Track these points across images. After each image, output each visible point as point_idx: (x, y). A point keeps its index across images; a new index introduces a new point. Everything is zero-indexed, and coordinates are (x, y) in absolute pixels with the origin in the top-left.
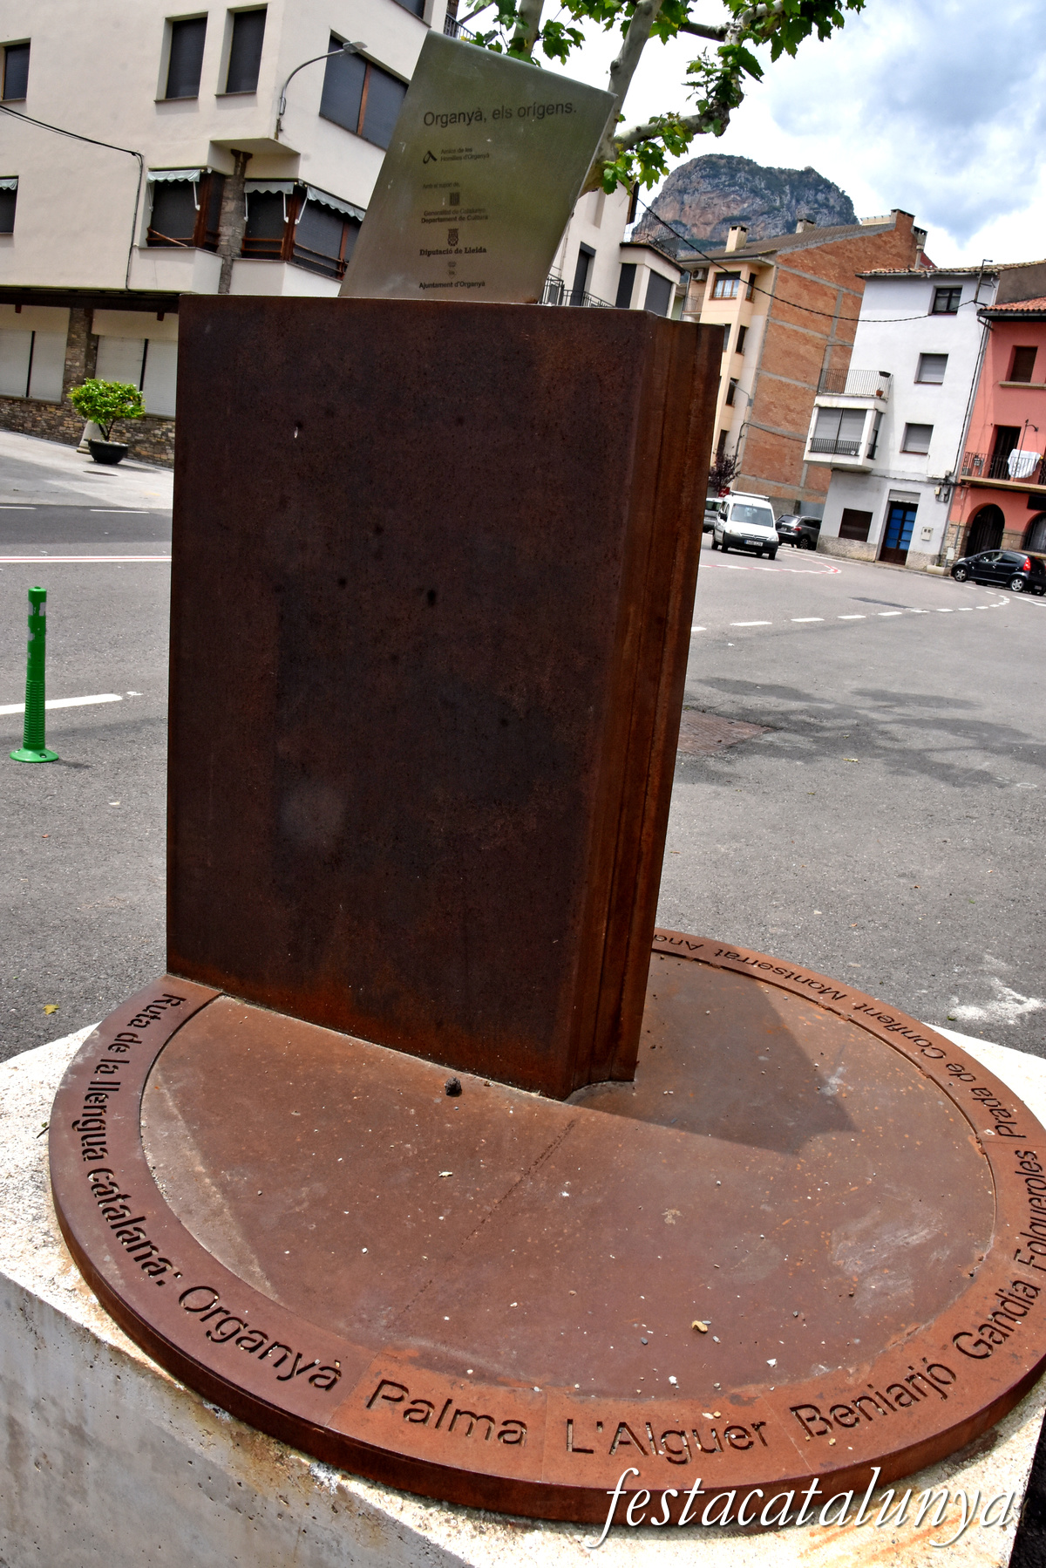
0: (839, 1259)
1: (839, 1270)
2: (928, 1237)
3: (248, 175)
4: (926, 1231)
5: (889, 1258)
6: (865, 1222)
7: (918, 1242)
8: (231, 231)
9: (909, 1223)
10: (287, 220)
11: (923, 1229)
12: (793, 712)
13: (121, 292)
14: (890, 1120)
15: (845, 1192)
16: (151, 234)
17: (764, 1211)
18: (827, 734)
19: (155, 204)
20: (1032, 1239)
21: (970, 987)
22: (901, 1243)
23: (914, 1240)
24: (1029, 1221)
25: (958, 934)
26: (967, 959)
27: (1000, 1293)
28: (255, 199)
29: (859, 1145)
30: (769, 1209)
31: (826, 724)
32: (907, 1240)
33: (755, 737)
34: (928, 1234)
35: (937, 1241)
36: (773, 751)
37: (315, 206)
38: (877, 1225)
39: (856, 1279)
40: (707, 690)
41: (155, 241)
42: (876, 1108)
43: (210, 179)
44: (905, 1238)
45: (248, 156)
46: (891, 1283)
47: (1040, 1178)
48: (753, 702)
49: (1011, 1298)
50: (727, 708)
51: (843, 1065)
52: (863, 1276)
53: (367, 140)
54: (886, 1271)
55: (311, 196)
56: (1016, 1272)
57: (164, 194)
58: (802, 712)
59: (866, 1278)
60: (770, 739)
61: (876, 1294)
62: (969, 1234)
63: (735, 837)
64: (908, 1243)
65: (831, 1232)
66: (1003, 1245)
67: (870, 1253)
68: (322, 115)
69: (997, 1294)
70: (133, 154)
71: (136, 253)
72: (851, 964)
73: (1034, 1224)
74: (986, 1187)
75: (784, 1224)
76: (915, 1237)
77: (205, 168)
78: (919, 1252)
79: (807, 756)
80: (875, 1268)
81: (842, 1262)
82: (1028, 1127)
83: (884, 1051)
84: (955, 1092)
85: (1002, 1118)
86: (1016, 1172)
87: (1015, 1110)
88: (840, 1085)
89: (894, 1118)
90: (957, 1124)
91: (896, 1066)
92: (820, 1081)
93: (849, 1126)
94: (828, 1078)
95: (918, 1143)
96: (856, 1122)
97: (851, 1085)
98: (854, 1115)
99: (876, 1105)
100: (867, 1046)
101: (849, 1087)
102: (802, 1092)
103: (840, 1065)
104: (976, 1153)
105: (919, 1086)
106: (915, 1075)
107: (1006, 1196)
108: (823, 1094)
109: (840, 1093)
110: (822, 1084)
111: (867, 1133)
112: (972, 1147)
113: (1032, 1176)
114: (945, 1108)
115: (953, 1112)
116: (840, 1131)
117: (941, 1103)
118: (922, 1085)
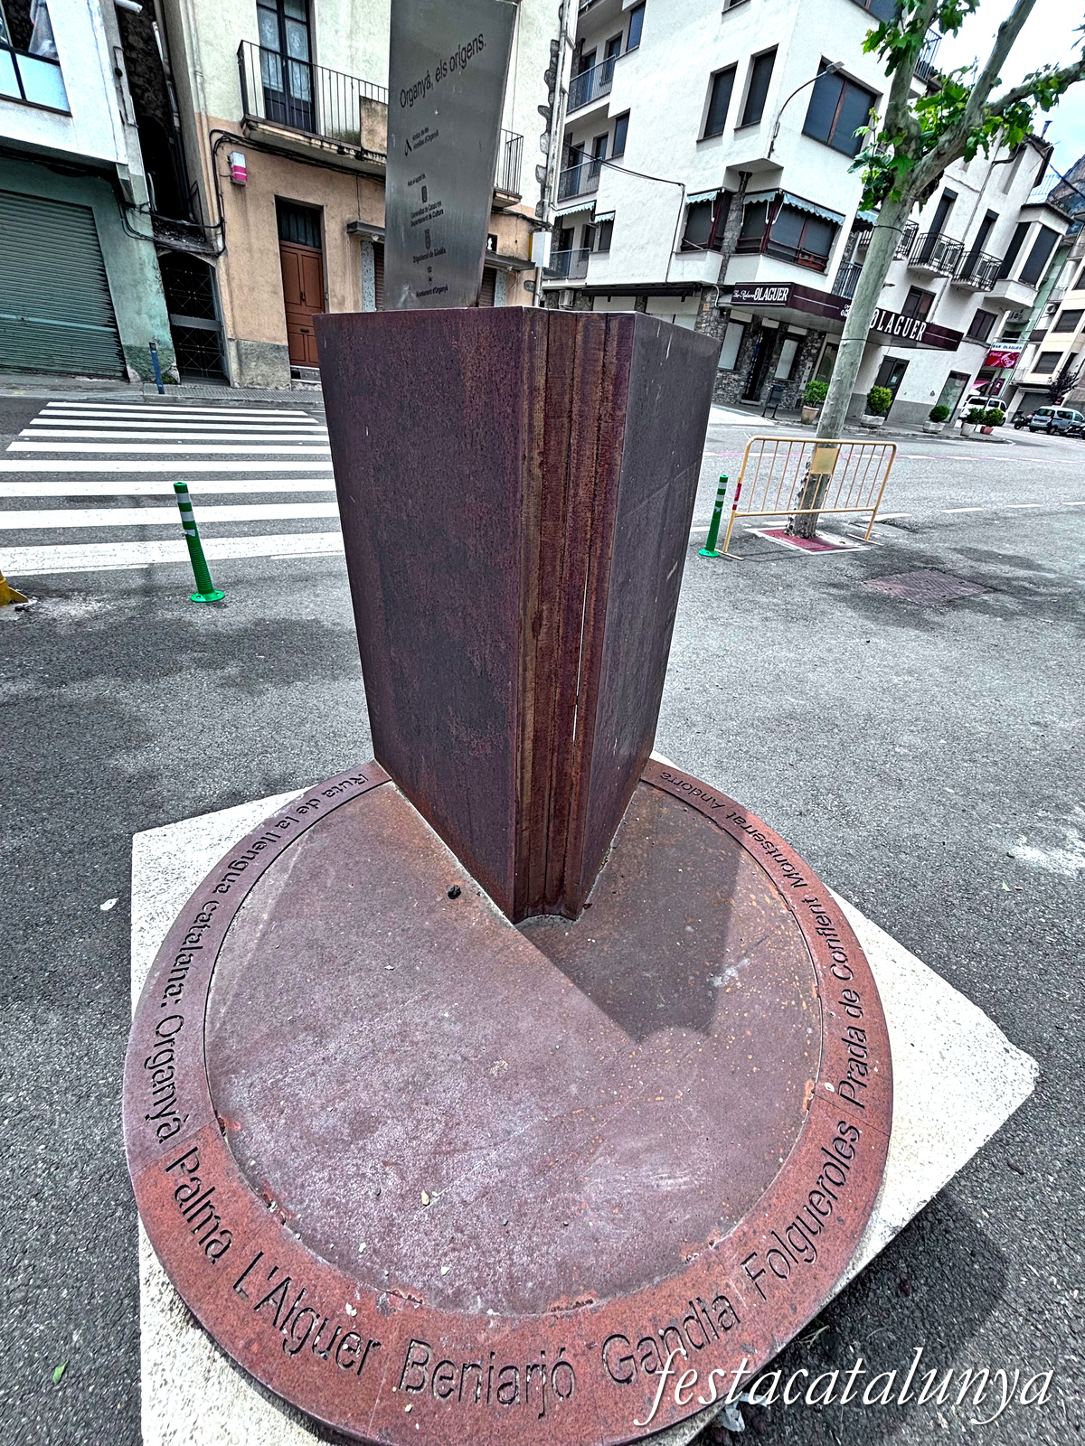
2: (683, 1188)
3: (747, 191)
4: (686, 1179)
5: (631, 1195)
6: (641, 1142)
7: (670, 1189)
8: (731, 236)
9: (678, 1162)
10: (767, 221)
11: (685, 1176)
12: (1017, 579)
13: (663, 284)
14: (749, 1033)
16: (684, 242)
17: (570, 1091)
18: (1038, 599)
19: (688, 221)
20: (779, 1247)
21: (1045, 832)
22: (653, 1184)
23: (668, 1185)
24: (792, 1221)
25: (1059, 783)
26: (1057, 806)
27: (696, 1303)
28: (750, 207)
29: (700, 1050)
30: (575, 1092)
31: (1042, 590)
32: (661, 1182)
33: (974, 595)
34: (685, 1183)
35: (688, 1198)
36: (984, 608)
37: (790, 209)
38: (649, 1149)
40: (956, 556)
41: (686, 248)
42: (745, 1015)
43: (724, 198)
44: (662, 1178)
45: (749, 175)
46: (609, 1227)
47: (843, 1168)
48: (986, 568)
50: (965, 572)
51: (751, 958)
53: (833, 148)
54: (616, 1211)
55: (786, 201)
56: (731, 1283)
57: (694, 211)
58: (1025, 579)
60: (986, 598)
62: (724, 1203)
63: (910, 673)
64: (658, 1186)
65: (603, 1140)
66: (743, 1239)
67: (618, 1181)
68: (804, 133)
69: (691, 1303)
70: (679, 184)
71: (674, 255)
72: (947, 789)
73: (794, 1226)
74: (781, 1151)
75: (574, 1112)
76: (671, 1182)
77: (721, 189)
78: (662, 1203)
79: (1008, 615)
82: (876, 1096)
83: (799, 954)
84: (829, 1025)
85: (855, 1075)
86: (823, 1149)
87: (876, 1070)
88: (733, 978)
89: (753, 1032)
90: (808, 1061)
91: (798, 974)
92: (719, 968)
93: (707, 1027)
94: (729, 967)
95: (755, 1069)
96: (716, 1024)
97: (742, 981)
98: (720, 1016)
99: (748, 1012)
100: (786, 943)
101: (739, 984)
102: (694, 975)
103: (749, 957)
104: (801, 1104)
105: (804, 1004)
106: (808, 990)
107: (791, 1175)
108: (710, 983)
109: (726, 987)
110: (718, 971)
111: (718, 1040)
112: (803, 1095)
113: (835, 1162)
114: (809, 1038)
115: (814, 1046)
116: (696, 1029)
117: (810, 1031)
118: (807, 1003)
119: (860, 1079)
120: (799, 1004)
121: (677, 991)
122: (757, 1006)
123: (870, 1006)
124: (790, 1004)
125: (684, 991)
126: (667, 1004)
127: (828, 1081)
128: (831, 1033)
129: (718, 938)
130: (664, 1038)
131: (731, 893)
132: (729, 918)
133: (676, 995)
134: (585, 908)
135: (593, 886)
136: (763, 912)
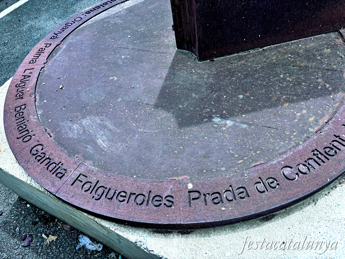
0: (90, 118)
2: (101, 146)
4: (105, 146)
5: (89, 132)
6: (111, 127)
7: (99, 142)
11: (107, 145)
15: (131, 122)
22: (98, 137)
27: (61, 164)
29: (169, 128)
30: (119, 100)
32: (100, 139)
34: (103, 146)
35: (99, 149)
39: (79, 122)
42: (206, 138)
46: (76, 131)
49: (58, 167)
51: (250, 127)
52: (80, 124)
54: (82, 131)
62: (103, 162)
64: (98, 139)
65: (105, 116)
66: (90, 171)
67: (92, 127)
69: (60, 162)
73: (105, 188)
74: (140, 175)
75: (110, 104)
76: (101, 142)
80: (84, 128)
81: (88, 119)
83: (281, 148)
85: (209, 198)
86: (150, 191)
87: (224, 209)
88: (226, 124)
89: (198, 144)
91: (262, 151)
92: (227, 117)
94: (232, 120)
95: (176, 152)
97: (227, 129)
98: (195, 128)
99: (209, 138)
100: (283, 139)
101: (224, 128)
102: (211, 110)
103: (249, 125)
104: (171, 177)
105: (241, 161)
108: (212, 117)
109: (216, 124)
110: (224, 118)
112: (177, 176)
113: (147, 198)
114: (217, 170)
115: (212, 173)
117: (223, 169)
118: (243, 163)
119: (209, 201)
121: (194, 108)
123: (275, 196)
124: (234, 154)
125: (198, 110)
126: (183, 108)
127: (193, 184)
129: (248, 109)
131: (291, 101)
132: (270, 108)
133: (192, 109)
134: (210, 61)
135: (228, 56)
136: (296, 120)
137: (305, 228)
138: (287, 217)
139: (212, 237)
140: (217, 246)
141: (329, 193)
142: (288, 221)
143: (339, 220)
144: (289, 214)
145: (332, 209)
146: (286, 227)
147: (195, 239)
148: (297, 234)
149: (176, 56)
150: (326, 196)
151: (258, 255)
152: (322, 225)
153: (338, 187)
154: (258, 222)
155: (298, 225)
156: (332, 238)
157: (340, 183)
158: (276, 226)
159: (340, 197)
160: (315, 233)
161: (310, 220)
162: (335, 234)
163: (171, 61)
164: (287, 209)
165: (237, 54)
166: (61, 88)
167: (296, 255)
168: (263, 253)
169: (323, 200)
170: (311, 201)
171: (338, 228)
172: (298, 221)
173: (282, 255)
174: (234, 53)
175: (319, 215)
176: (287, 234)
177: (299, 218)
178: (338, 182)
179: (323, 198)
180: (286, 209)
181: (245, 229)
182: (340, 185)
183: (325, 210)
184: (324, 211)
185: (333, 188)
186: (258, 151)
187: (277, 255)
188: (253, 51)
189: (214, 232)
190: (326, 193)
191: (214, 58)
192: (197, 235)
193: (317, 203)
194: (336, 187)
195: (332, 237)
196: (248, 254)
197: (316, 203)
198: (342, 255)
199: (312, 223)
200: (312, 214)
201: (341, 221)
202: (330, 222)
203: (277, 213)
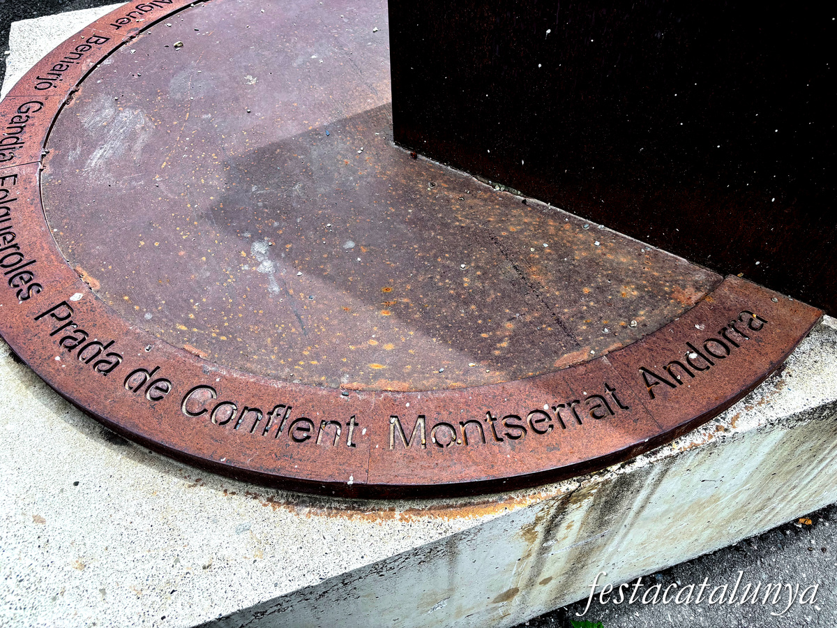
0: (138, 114)
1: (134, 108)
2: (89, 161)
4: (93, 165)
5: (108, 132)
6: (138, 146)
7: (95, 153)
9: (108, 162)
11: (96, 165)
14: (181, 253)
15: (168, 158)
17: (207, 113)
22: (105, 146)
23: (98, 153)
24: (12, 214)
27: (21, 145)
29: (189, 206)
30: (204, 116)
32: (103, 150)
34: (91, 163)
35: (81, 162)
38: (130, 149)
39: (121, 109)
42: (204, 259)
44: (104, 151)
46: (98, 119)
49: (13, 146)
51: (278, 296)
52: (117, 113)
54: (105, 124)
59: (114, 113)
61: (103, 107)
62: (60, 181)
64: (101, 148)
65: (156, 126)
66: (29, 181)
67: (122, 128)
69: (23, 143)
73: (7, 214)
74: (61, 233)
75: (188, 114)
76: (98, 156)
78: (90, 146)
80: (113, 121)
81: (136, 113)
82: (35, 339)
83: (259, 362)
84: (138, 337)
85: (69, 331)
86: (34, 261)
87: (58, 358)
88: (258, 264)
89: (181, 257)
90: (118, 296)
91: (230, 342)
92: (278, 255)
93: (209, 219)
94: (275, 266)
95: (142, 243)
96: (207, 227)
97: (248, 272)
98: (215, 234)
99: (206, 263)
100: (284, 354)
101: (246, 267)
102: (278, 228)
103: (282, 294)
104: (84, 268)
105: (184, 328)
106: (199, 344)
107: (38, 228)
108: (261, 239)
109: (248, 253)
110: (274, 253)
111: (191, 223)
112: (91, 274)
113: (18, 266)
114: (141, 310)
115: (129, 308)
116: (212, 209)
117: (148, 316)
118: (182, 332)
119: (62, 334)
120: (187, 322)
121: (265, 206)
122: (208, 274)
123: (131, 407)
124: (193, 311)
125: (263, 213)
126: (253, 193)
127: (83, 299)
128: (127, 333)
129: (323, 270)
130: (217, 182)
131: (401, 314)
132: (355, 296)
133: (260, 204)
134: (411, 154)
135: (449, 167)
136: (352, 348)
137: (127, 497)
138: (133, 462)
139: (28, 392)
140: (17, 407)
141: (233, 493)
142: (126, 467)
143: (178, 538)
144: (142, 461)
145: (198, 516)
146: (111, 471)
147: (12, 374)
148: (106, 493)
149: (380, 109)
150: (221, 493)
151: (31, 463)
152: (151, 517)
153: (257, 500)
154: (98, 430)
155: (127, 486)
156: (130, 546)
157: (270, 500)
158: (103, 457)
159: (236, 514)
160: (127, 517)
161: (149, 496)
162: (143, 545)
163: (360, 112)
164: (154, 454)
165: (468, 175)
166: (176, 47)
167: (61, 513)
168: (39, 468)
169: (210, 492)
170: (194, 478)
171: (161, 543)
172: (136, 481)
173: (51, 494)
174: (465, 171)
175: (171, 503)
176: (98, 480)
177: (144, 478)
178: (272, 494)
179: (213, 491)
180: (150, 452)
181: (71, 422)
182: (264, 502)
183: (187, 506)
184: (184, 507)
185: (250, 494)
186: (227, 337)
187: (46, 487)
188: (502, 189)
189: (40, 389)
190: (231, 489)
191: (423, 155)
192: (21, 373)
193: (196, 488)
194: (255, 498)
195: (133, 545)
196: (25, 451)
197: (195, 485)
198: (101, 577)
199: (144, 502)
200: (165, 493)
201: (179, 542)
202: (166, 526)
203: (135, 445)
